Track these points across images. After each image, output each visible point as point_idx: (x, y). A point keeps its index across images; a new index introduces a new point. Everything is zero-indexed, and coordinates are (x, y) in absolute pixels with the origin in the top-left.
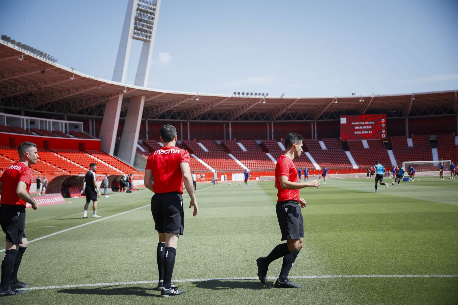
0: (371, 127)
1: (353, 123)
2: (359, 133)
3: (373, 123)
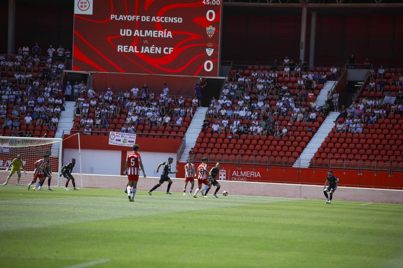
0: (170, 34)
1: (112, 17)
2: (132, 49)
3: (180, 20)
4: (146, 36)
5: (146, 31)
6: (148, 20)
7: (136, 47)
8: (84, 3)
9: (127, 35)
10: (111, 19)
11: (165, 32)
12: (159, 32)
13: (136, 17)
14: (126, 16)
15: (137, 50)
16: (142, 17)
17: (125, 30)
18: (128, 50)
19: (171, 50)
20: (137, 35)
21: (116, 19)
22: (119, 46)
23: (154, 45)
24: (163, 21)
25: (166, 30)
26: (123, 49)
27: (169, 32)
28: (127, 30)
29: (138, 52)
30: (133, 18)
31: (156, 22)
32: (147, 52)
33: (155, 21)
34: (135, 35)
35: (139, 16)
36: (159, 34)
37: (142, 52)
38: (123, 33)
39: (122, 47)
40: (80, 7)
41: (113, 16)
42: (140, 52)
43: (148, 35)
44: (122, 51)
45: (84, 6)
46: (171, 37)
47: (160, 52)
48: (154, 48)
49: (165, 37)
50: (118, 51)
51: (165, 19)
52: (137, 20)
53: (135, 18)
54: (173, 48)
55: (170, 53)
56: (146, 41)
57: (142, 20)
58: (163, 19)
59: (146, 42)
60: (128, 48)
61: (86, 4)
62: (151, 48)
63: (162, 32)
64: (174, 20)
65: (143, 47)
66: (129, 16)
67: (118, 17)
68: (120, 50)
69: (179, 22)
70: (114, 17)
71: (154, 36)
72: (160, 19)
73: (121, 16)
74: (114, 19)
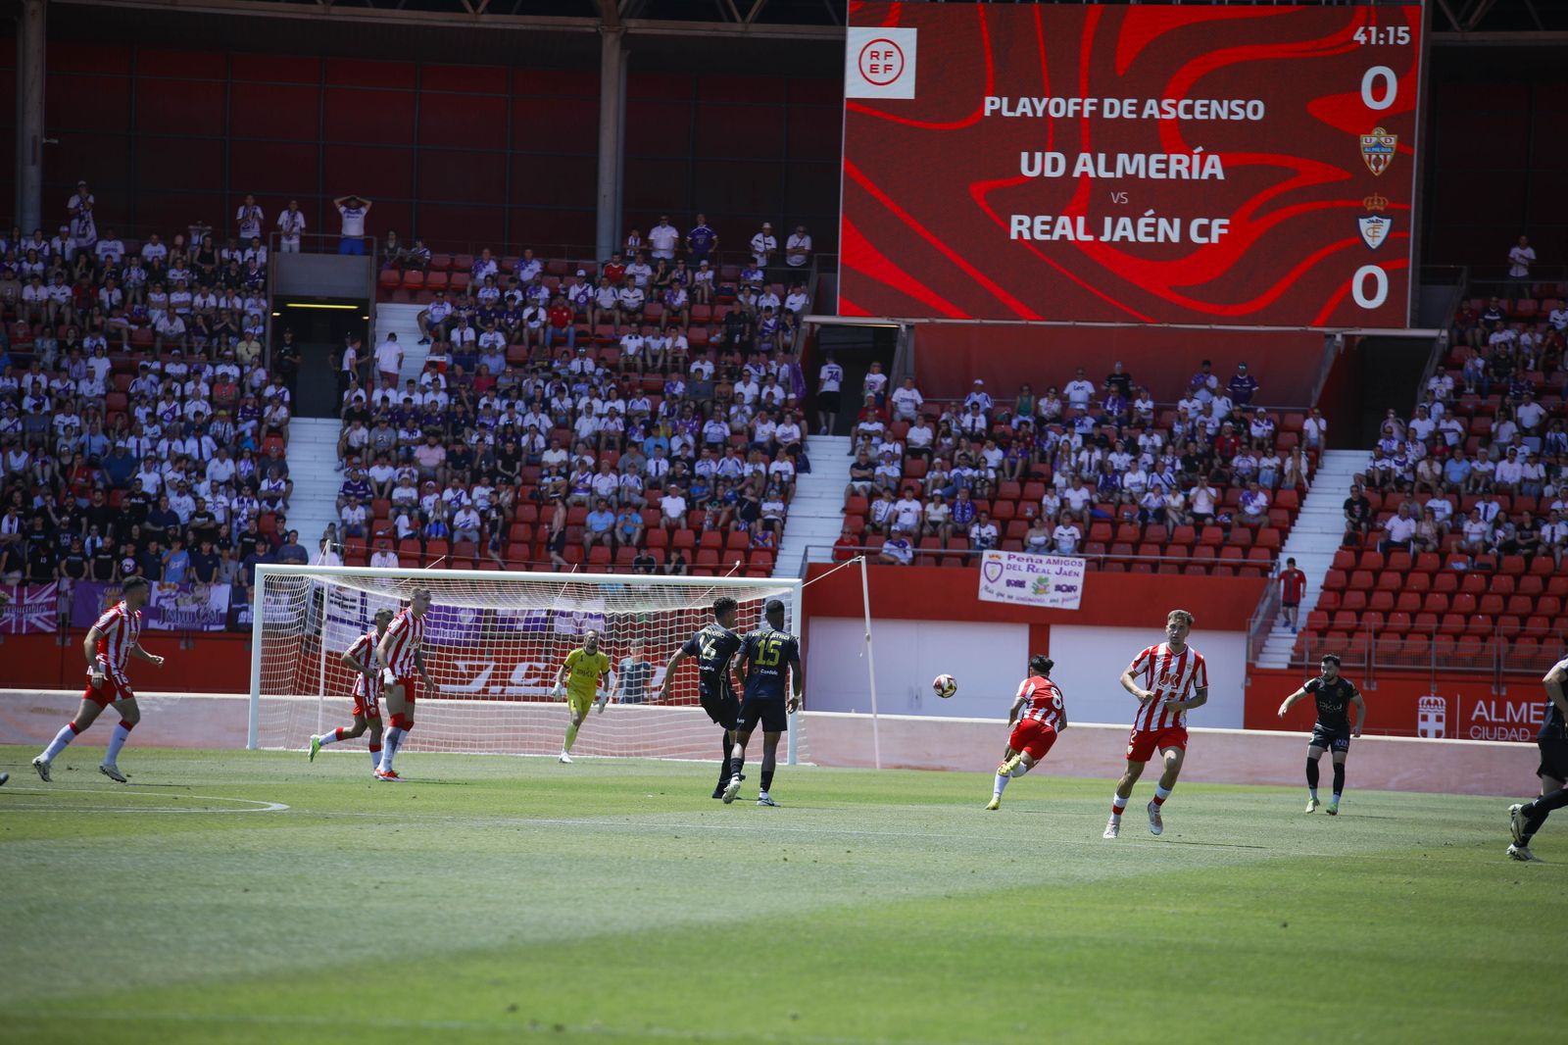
4: (1119, 175)
5: (1122, 158)
6: (1130, 112)
7: (1081, 220)
8: (882, 56)
9: (1048, 173)
10: (987, 113)
11: (1196, 159)
12: (1174, 157)
13: (1081, 105)
14: (1045, 100)
15: (1086, 233)
16: (1107, 102)
17: (1038, 156)
18: (1050, 232)
19: (1222, 226)
20: (1084, 174)
21: (1005, 113)
22: (1015, 219)
23: (1151, 212)
24: (1189, 117)
25: (1200, 149)
26: (1031, 229)
27: (1214, 159)
28: (1049, 156)
29: (1090, 238)
30: (1072, 108)
31: (1161, 120)
32: (1124, 238)
33: (1157, 116)
34: (1076, 174)
35: (1095, 100)
36: (1173, 167)
37: (1103, 239)
38: (1031, 167)
39: (1026, 219)
40: (866, 69)
41: (993, 103)
42: (1097, 238)
43: (1131, 171)
44: (1027, 236)
45: (881, 69)
46: (1220, 176)
47: (1175, 237)
48: (1153, 220)
49: (1195, 176)
50: (1014, 236)
51: (1198, 109)
52: (1086, 115)
53: (1078, 108)
54: (1226, 222)
55: (1215, 240)
56: (1121, 195)
57: (1107, 115)
58: (1189, 109)
59: (1121, 199)
60: (1053, 224)
61: (889, 61)
62: (1142, 222)
63: (1185, 158)
64: (1231, 112)
65: (1108, 221)
66: (1054, 100)
67: (1012, 107)
68: (1020, 233)
69: (1251, 116)
70: (996, 107)
71: (1153, 175)
72: (1175, 106)
73: (1024, 100)
74: (997, 113)
